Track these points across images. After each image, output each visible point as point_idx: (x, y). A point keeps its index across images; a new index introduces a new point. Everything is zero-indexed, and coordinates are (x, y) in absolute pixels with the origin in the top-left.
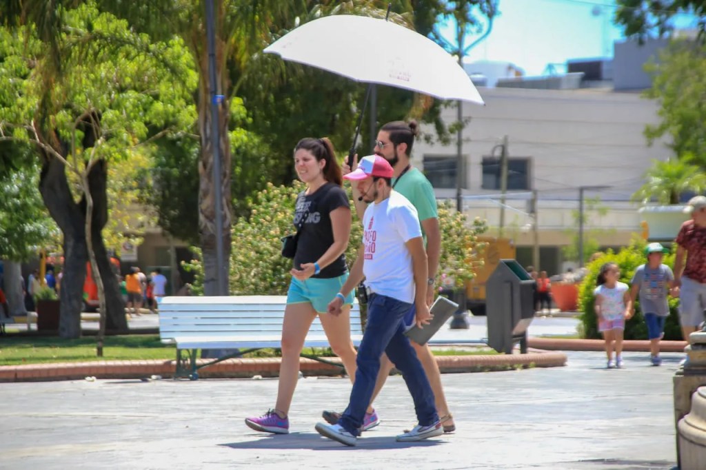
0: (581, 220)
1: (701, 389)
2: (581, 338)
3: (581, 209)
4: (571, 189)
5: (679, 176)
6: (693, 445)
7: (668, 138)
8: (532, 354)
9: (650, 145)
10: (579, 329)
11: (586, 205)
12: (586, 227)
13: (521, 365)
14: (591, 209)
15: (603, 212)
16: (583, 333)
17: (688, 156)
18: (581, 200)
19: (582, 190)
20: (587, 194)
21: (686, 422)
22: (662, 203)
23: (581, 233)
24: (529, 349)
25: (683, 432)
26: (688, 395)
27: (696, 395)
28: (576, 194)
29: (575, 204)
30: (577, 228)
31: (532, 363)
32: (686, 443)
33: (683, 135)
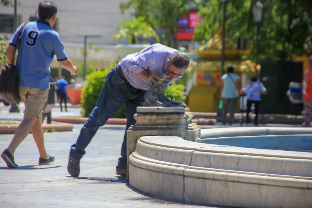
0: (85, 54)
1: (142, 138)
2: (82, 117)
3: (85, 48)
4: (79, 36)
5: (136, 28)
6: (135, 168)
7: (132, 10)
8: (53, 124)
9: (122, 13)
10: (81, 113)
11: (88, 46)
12: (88, 59)
13: (47, 130)
14: (90, 48)
15: (97, 50)
16: (84, 115)
17: (142, 18)
18: (85, 43)
19: (86, 37)
20: (89, 40)
21: (133, 156)
22: (127, 43)
23: (85, 61)
24: (52, 122)
25: (131, 161)
26: (135, 141)
27: (139, 141)
28: (82, 40)
29: (82, 45)
30: (83, 59)
31: (54, 129)
32: (132, 167)
33: (140, 8)
